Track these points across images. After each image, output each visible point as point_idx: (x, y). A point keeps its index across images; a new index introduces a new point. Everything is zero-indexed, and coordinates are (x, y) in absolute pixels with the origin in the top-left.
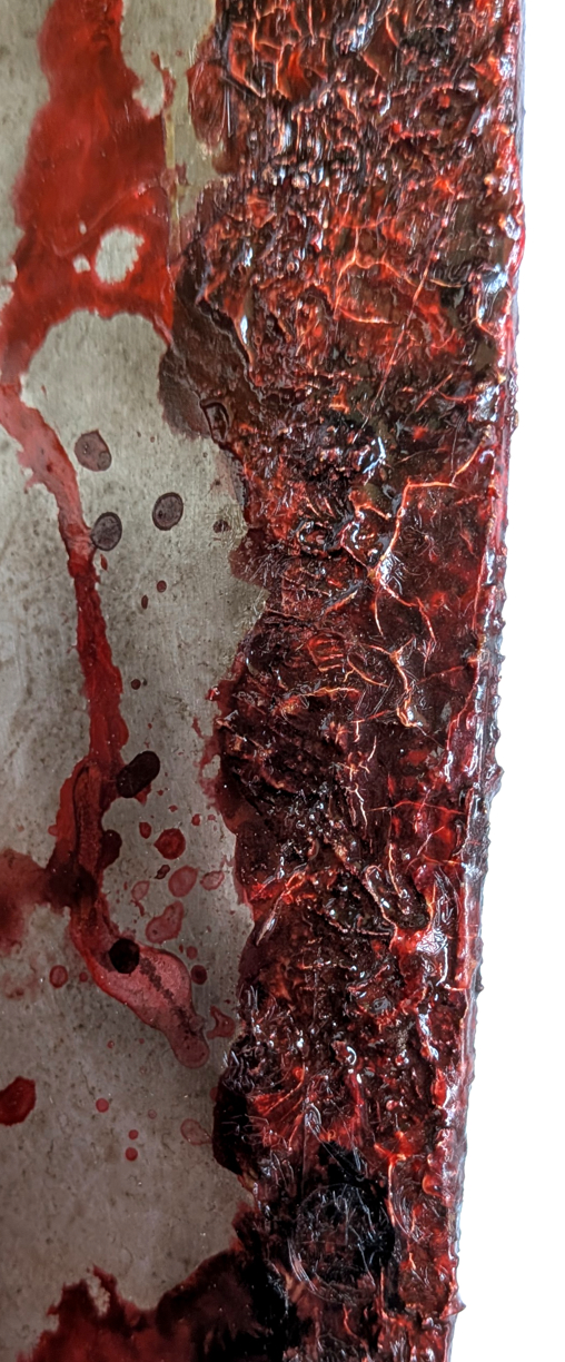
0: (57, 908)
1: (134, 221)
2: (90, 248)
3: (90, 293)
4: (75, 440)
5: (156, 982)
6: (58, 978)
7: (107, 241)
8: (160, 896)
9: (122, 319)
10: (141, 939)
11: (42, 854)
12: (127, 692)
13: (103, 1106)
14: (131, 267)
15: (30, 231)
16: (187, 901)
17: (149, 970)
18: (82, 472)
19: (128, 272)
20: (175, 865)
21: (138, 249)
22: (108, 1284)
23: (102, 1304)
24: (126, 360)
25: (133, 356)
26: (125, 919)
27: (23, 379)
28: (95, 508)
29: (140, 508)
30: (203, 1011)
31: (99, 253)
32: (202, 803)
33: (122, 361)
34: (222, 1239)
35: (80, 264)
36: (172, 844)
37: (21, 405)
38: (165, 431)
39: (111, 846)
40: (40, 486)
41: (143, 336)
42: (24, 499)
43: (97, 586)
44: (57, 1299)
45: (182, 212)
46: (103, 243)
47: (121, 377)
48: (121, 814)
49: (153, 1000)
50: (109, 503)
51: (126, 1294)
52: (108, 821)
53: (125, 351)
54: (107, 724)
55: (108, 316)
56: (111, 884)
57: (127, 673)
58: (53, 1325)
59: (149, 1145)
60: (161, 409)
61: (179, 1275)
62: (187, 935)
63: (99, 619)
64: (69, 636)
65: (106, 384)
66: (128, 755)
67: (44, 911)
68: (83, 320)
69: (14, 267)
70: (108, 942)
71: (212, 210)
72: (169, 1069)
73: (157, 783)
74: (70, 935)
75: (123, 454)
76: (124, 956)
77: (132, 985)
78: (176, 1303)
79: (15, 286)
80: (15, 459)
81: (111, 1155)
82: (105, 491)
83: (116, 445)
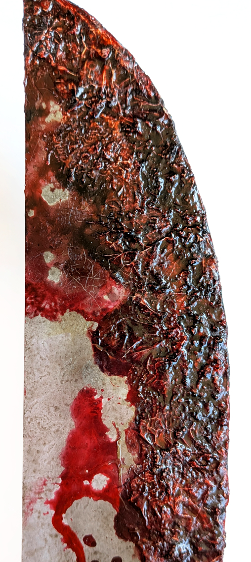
1: (106, 473)
2: (90, 478)
4: (83, 537)
7: (96, 477)
9: (101, 502)
14: (105, 486)
15: (67, 468)
18: (86, 548)
19: (103, 487)
21: (107, 482)
24: (103, 514)
25: (105, 514)
27: (64, 515)
28: (90, 558)
29: (107, 559)
31: (93, 480)
33: (101, 515)
35: (86, 483)
37: (62, 524)
38: (116, 538)
40: (70, 550)
41: (109, 510)
42: (63, 553)
45: (123, 472)
46: (94, 477)
47: (100, 520)
50: (95, 557)
53: (102, 511)
55: (97, 500)
60: (115, 531)
65: (95, 520)
68: (85, 499)
69: (60, 479)
71: (133, 475)
75: (101, 543)
79: (60, 485)
80: (60, 541)
82: (94, 553)
83: (98, 540)
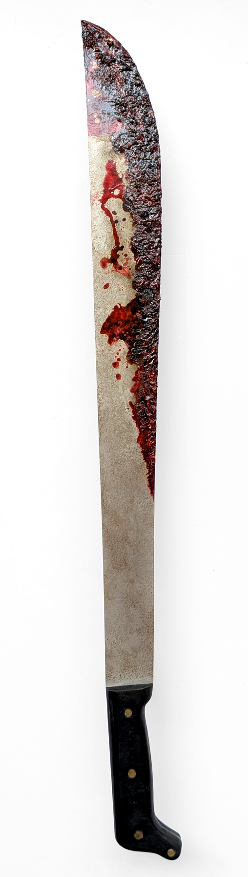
0: (111, 263)
1: (119, 189)
3: (113, 196)
4: (112, 212)
5: (125, 270)
6: (112, 271)
7: (115, 190)
8: (125, 261)
10: (122, 266)
11: (109, 257)
12: (120, 239)
13: (118, 285)
15: (105, 188)
16: (128, 261)
17: (124, 269)
18: (113, 215)
19: (118, 194)
20: (126, 257)
21: (119, 192)
22: (120, 305)
23: (119, 307)
26: (121, 264)
27: (105, 204)
28: (115, 219)
29: (121, 219)
30: (130, 273)
32: (130, 250)
34: (134, 297)
35: (112, 193)
36: (126, 255)
37: (105, 207)
39: (118, 256)
40: (108, 216)
41: (120, 202)
42: (105, 218)
43: (115, 227)
44: (113, 308)
45: (125, 188)
47: (118, 205)
48: (119, 253)
49: (124, 273)
50: (117, 219)
51: (122, 305)
52: (118, 253)
53: (118, 202)
54: (117, 243)
55: (116, 199)
56: (118, 260)
57: (120, 237)
58: (113, 311)
59: (125, 289)
60: (123, 209)
61: (128, 302)
62: (128, 265)
63: (116, 231)
64: (112, 233)
65: (116, 206)
66: (120, 246)
68: (112, 198)
69: (103, 192)
70: (118, 266)
72: (126, 279)
73: (124, 249)
74: (113, 266)
76: (121, 268)
77: (122, 271)
78: (129, 305)
80: (104, 213)
81: (120, 290)
82: (116, 217)
83: (117, 212)
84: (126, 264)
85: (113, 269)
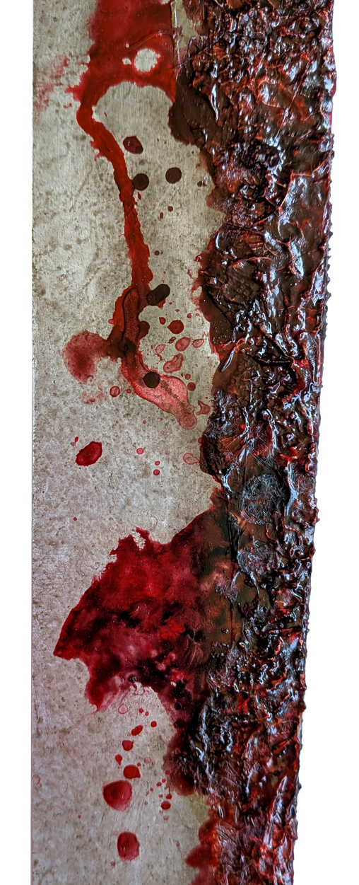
0: (114, 358)
1: (155, 47)
2: (132, 55)
3: (131, 74)
4: (123, 139)
5: (169, 391)
6: (115, 392)
7: (140, 53)
8: (171, 352)
9: (147, 88)
10: (160, 371)
11: (105, 332)
12: (152, 257)
13: (140, 451)
14: (154, 66)
15: (98, 41)
16: (185, 353)
17: (165, 386)
18: (127, 155)
19: (152, 68)
20: (179, 337)
21: (158, 59)
22: (144, 534)
23: (140, 543)
24: (151, 107)
25: (155, 105)
26: (152, 362)
27: (94, 108)
28: (134, 170)
29: (159, 172)
30: (194, 403)
31: (136, 57)
32: (192, 307)
33: (149, 107)
34: (205, 505)
35: (126, 61)
36: (177, 327)
37: (93, 121)
38: (171, 140)
39: (144, 328)
40: (104, 158)
41: (161, 99)
42: (94, 163)
43: (135, 207)
44: (116, 546)
45: (180, 45)
46: (138, 53)
47: (148, 114)
48: (149, 313)
49: (167, 400)
50: (142, 169)
51: (154, 537)
52: (142, 316)
53: (150, 103)
54: (141, 271)
55: (142, 86)
56: (144, 346)
57: (152, 248)
58: (114, 559)
59: (166, 468)
60: (170, 131)
61: (183, 524)
62: (185, 368)
63: (137, 222)
64: (120, 229)
65: (140, 116)
66: (153, 285)
67: (106, 360)
68: (125, 85)
69: (89, 57)
70: (143, 373)
71: (195, 50)
72: (176, 431)
73: (168, 299)
74: (122, 371)
75: (150, 148)
76: (152, 379)
77: (156, 393)
78: (182, 538)
79: (89, 65)
80: (89, 145)
81: (146, 473)
82: (140, 163)
83: (146, 143)
84: (177, 362)
85: (122, 383)
